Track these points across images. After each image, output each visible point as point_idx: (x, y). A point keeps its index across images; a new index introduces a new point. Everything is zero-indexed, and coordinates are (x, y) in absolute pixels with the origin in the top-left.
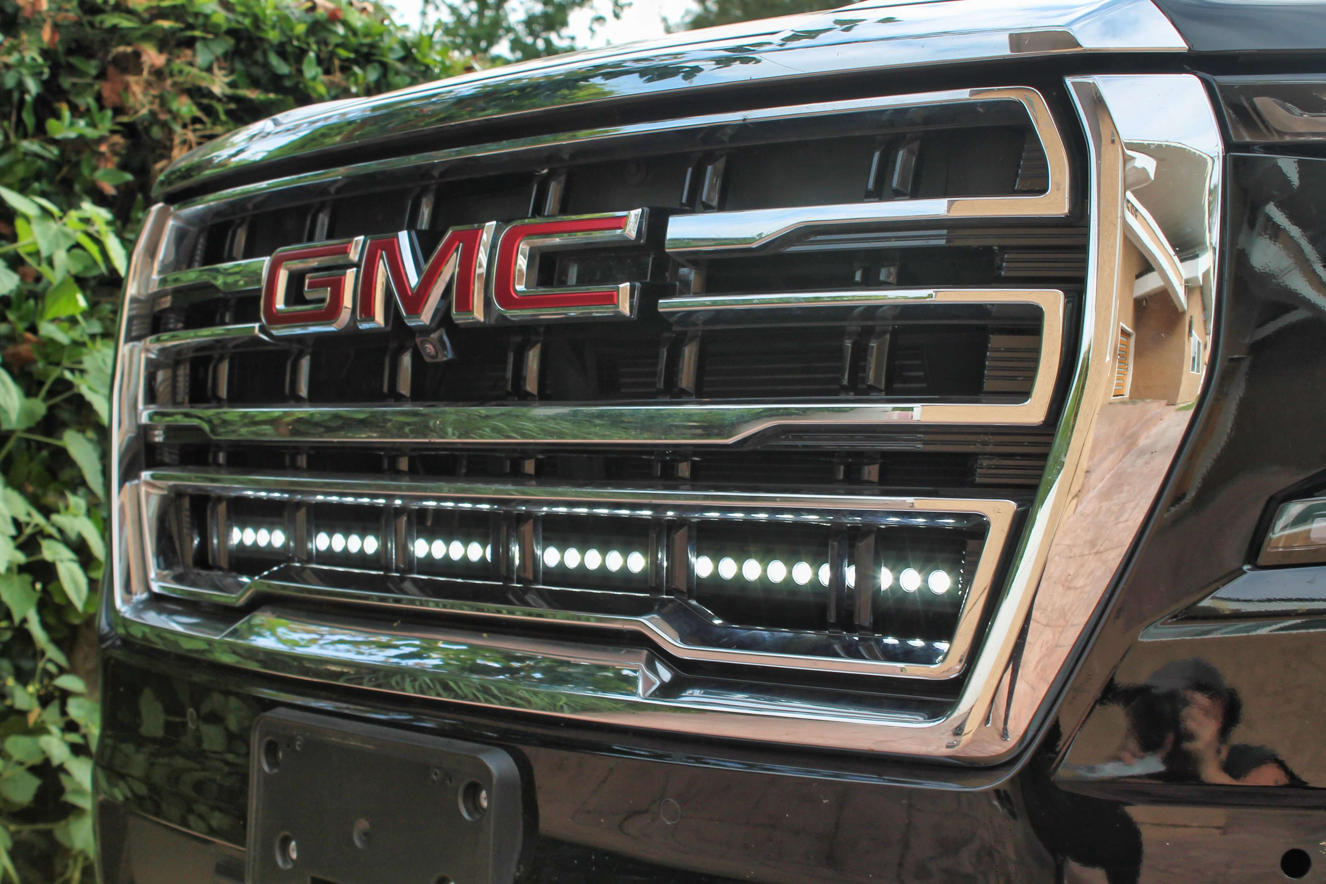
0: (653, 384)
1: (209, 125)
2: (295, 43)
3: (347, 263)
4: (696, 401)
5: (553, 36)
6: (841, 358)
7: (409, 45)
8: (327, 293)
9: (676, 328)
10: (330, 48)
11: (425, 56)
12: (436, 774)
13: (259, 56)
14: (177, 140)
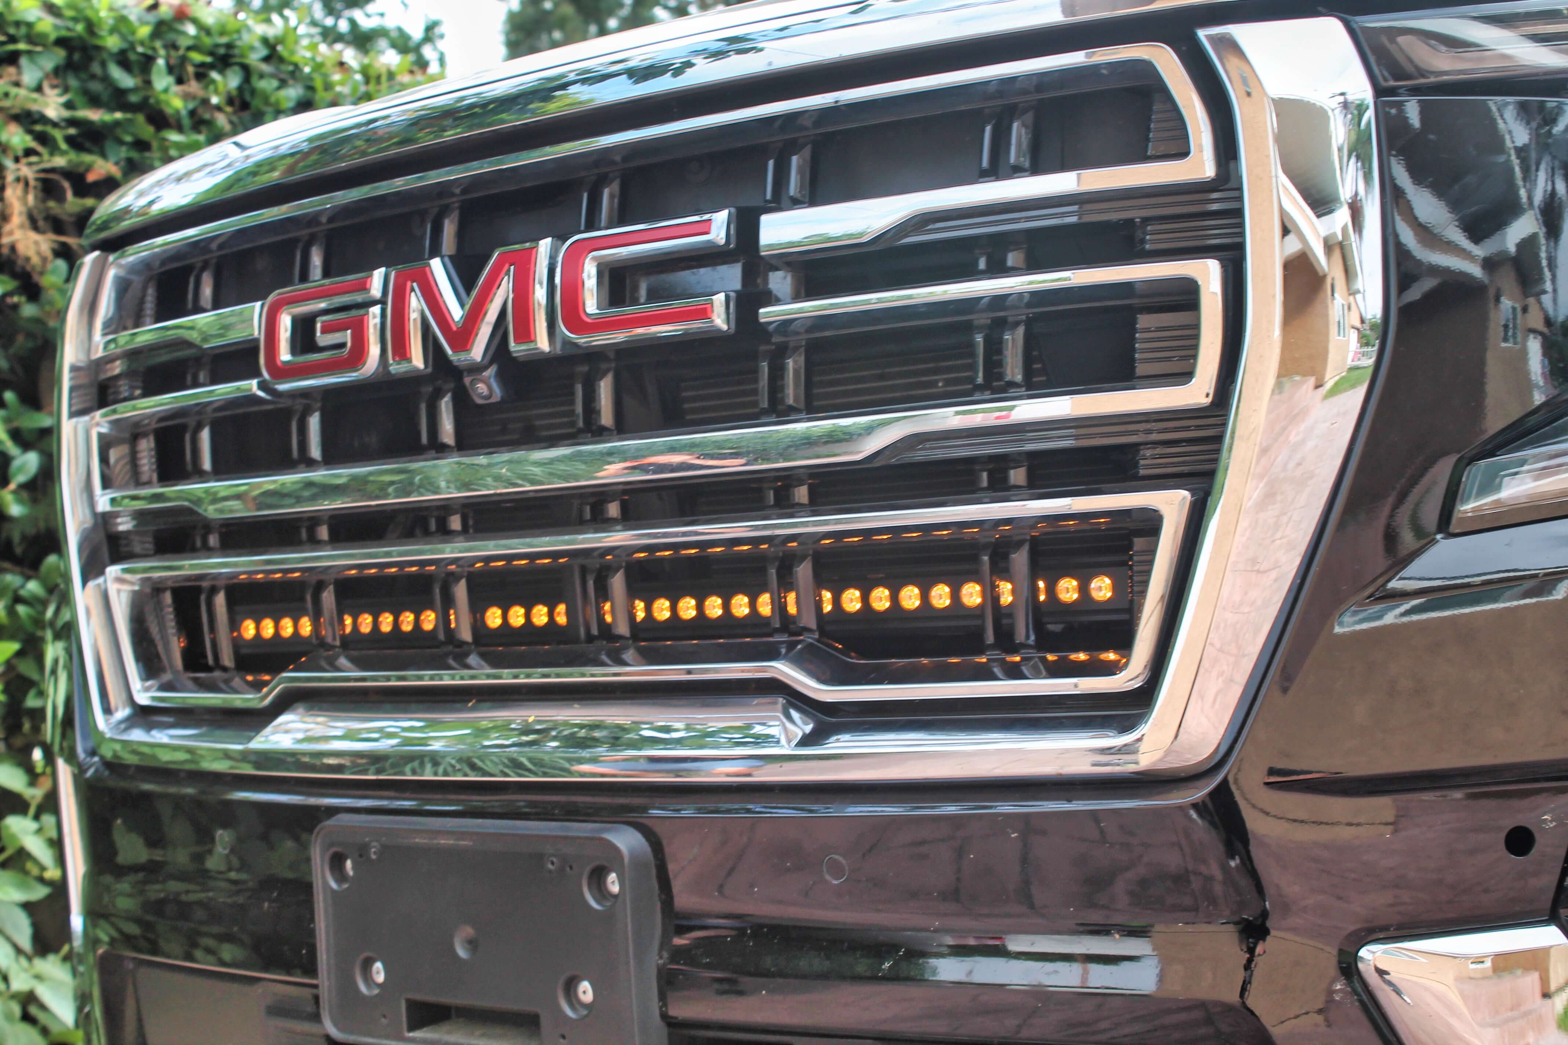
0: (755, 404)
1: (46, 156)
2: (140, 49)
3: (367, 300)
4: (808, 418)
5: (357, 14)
6: (972, 355)
7: (272, 41)
8: (347, 336)
9: (776, 339)
10: (181, 52)
11: (292, 52)
12: (553, 863)
13: (96, 68)
14: (10, 177)
